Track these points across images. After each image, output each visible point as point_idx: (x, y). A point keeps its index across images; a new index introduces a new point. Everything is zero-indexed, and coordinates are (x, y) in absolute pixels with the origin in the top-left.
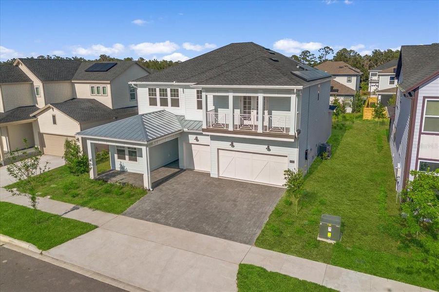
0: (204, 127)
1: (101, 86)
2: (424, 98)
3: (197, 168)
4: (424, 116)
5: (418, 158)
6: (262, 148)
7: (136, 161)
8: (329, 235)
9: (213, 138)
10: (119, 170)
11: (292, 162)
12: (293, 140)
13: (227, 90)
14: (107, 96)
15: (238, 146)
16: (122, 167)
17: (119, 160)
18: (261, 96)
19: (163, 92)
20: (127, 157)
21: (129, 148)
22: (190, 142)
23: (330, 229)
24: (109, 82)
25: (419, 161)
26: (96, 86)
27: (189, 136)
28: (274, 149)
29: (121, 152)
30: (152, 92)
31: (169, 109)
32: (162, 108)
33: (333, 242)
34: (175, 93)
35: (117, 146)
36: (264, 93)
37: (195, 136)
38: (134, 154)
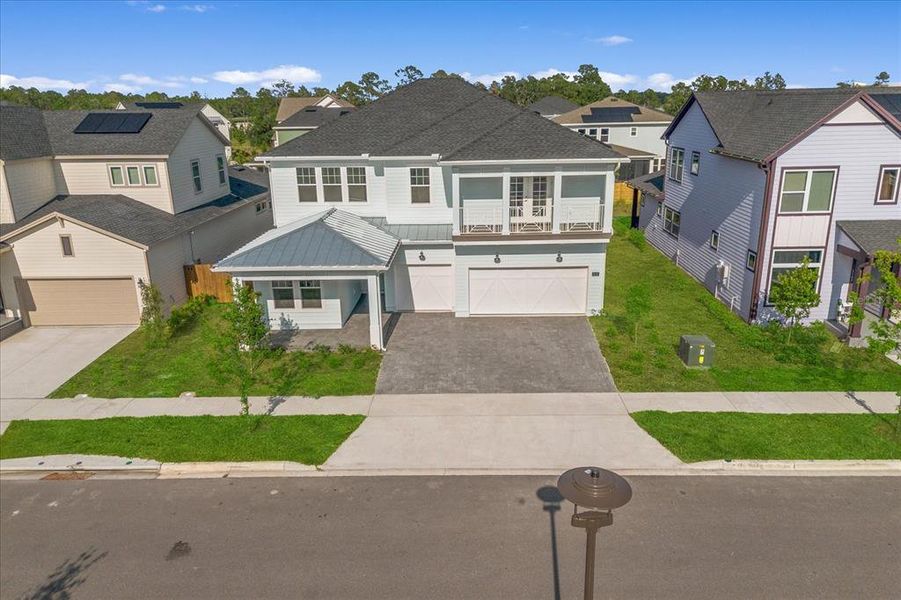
0: (457, 232)
1: (141, 166)
2: (783, 169)
3: (419, 307)
4: (782, 192)
5: (772, 248)
6: (550, 259)
7: (320, 307)
8: (701, 360)
9: (461, 251)
10: (279, 328)
11: (596, 274)
12: (608, 241)
13: (500, 168)
14: (159, 186)
15: (507, 260)
16: (284, 322)
17: (278, 310)
18: (558, 176)
19: (331, 175)
20: (298, 302)
21: (302, 283)
22: (408, 263)
23: (702, 353)
24: (167, 156)
25: (774, 251)
26: (124, 167)
27: (406, 252)
28: (569, 259)
29: (283, 296)
30: (305, 175)
31: (345, 205)
32: (329, 206)
33: (706, 368)
34: (357, 175)
35: (274, 283)
36: (563, 171)
37: (420, 251)
38: (312, 295)
